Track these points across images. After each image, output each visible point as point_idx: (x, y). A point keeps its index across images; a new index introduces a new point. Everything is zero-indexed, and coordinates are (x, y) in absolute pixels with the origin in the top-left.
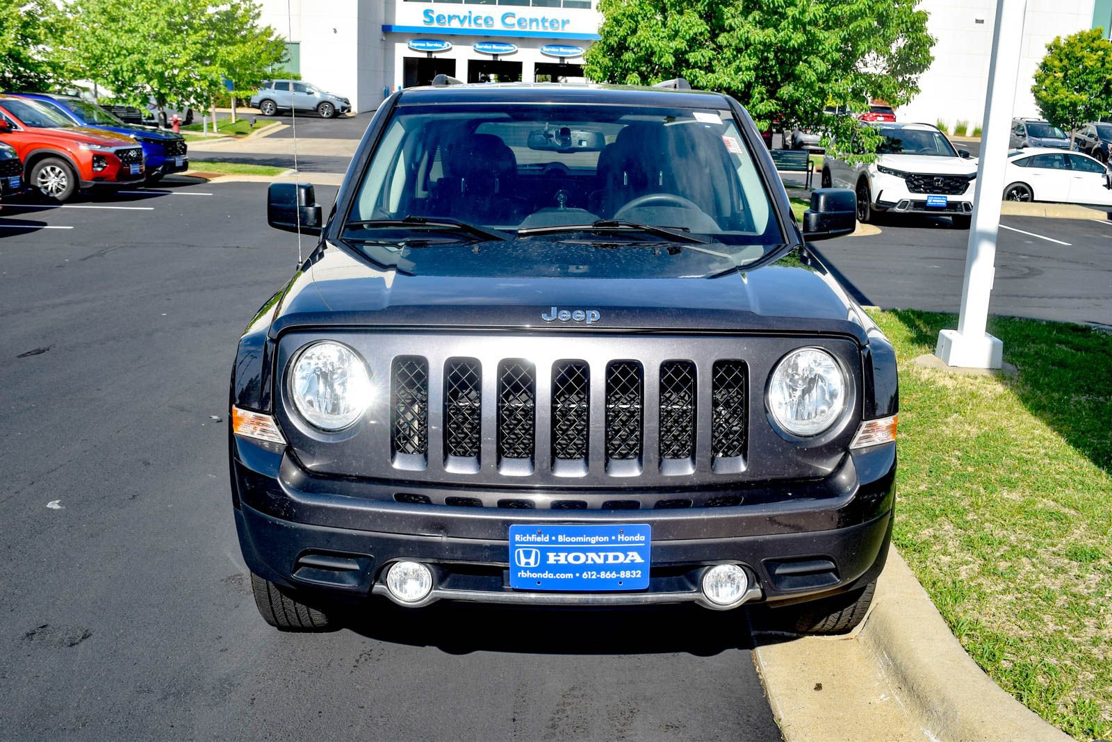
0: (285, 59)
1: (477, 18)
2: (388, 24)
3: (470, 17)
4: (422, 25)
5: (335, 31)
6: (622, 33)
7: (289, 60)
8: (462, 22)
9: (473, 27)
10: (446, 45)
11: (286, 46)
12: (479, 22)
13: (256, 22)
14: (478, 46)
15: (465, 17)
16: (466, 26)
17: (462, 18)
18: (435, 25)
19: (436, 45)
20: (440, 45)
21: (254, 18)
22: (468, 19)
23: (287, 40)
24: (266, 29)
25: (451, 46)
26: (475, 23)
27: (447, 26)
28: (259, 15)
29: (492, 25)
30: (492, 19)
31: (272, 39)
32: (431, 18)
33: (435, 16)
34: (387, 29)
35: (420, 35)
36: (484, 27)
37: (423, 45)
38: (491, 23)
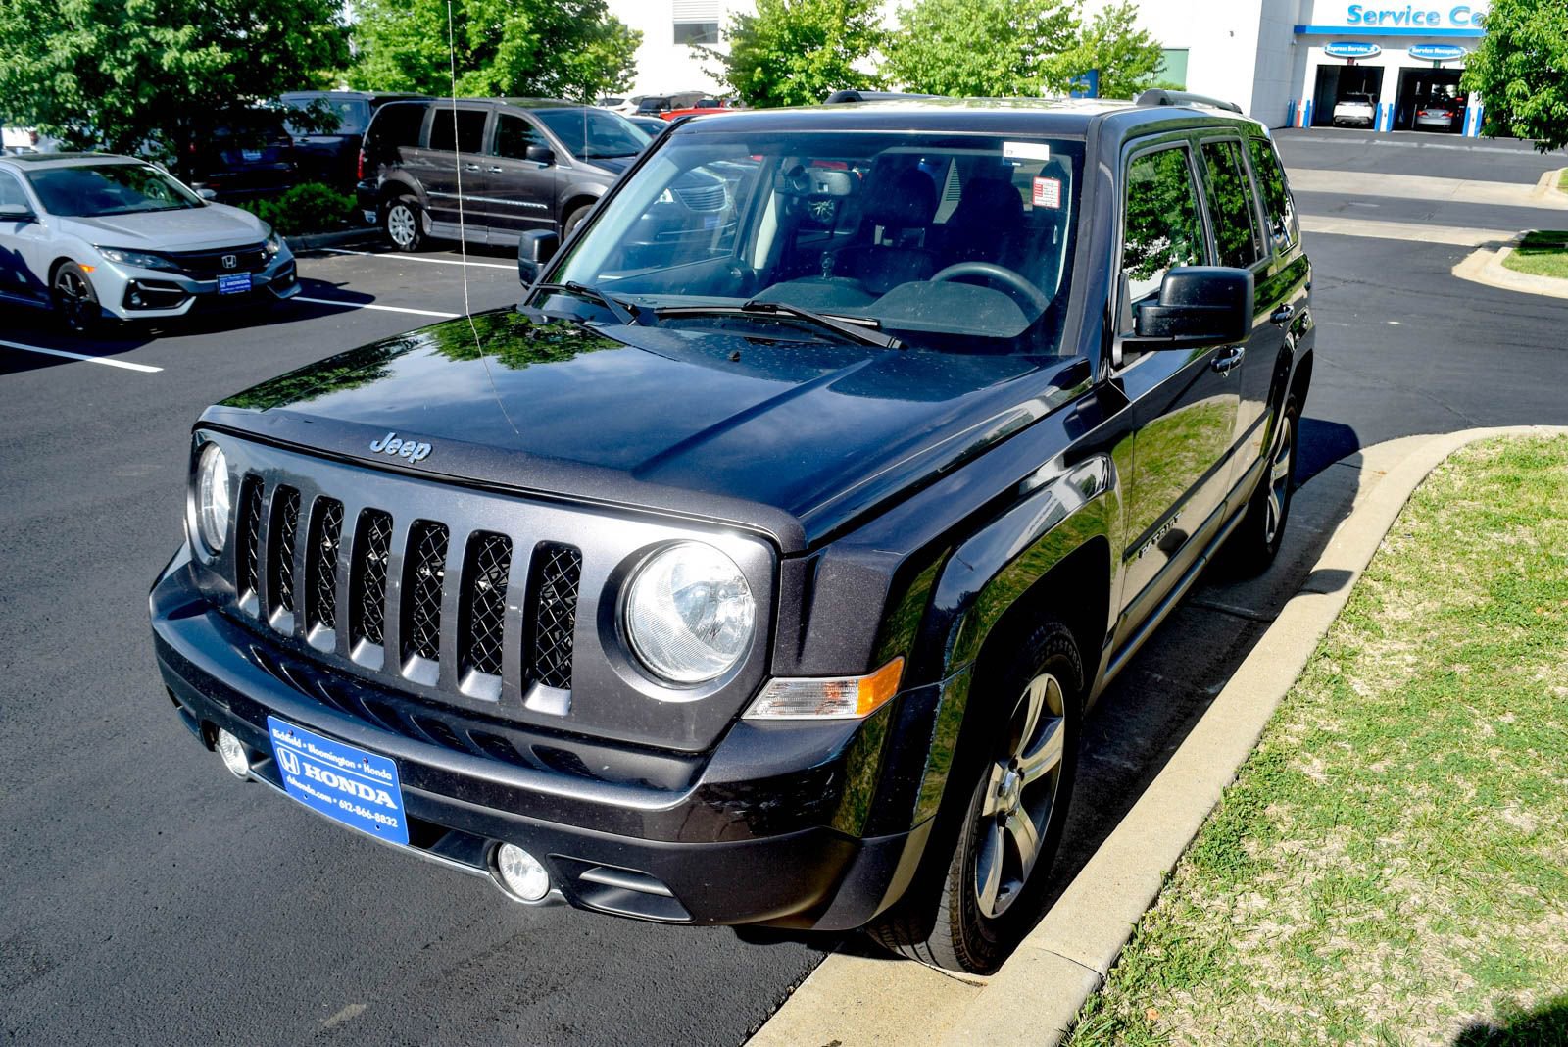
0: (1160, 68)
1: (1417, 15)
2: (1303, 24)
3: (1409, 13)
4: (1346, 24)
5: (1232, 34)
6: (1508, 24)
7: (1165, 69)
8: (1397, 20)
9: (1412, 25)
10: (1373, 49)
11: (1163, 54)
12: (1420, 19)
13: (1131, 26)
14: (1415, 50)
15: (1402, 14)
16: (1402, 25)
17: (1397, 14)
18: (1363, 24)
19: (1361, 49)
20: (1366, 49)
21: (1128, 21)
22: (1405, 17)
23: (1163, 46)
24: (1140, 34)
25: (1379, 49)
26: (1415, 20)
27: (1377, 25)
28: (1134, 17)
29: (1437, 23)
30: (1438, 15)
31: (1146, 45)
32: (1359, 16)
33: (1362, 13)
34: (1299, 30)
35: (1339, 37)
36: (1426, 26)
37: (1344, 49)
38: (1435, 20)
